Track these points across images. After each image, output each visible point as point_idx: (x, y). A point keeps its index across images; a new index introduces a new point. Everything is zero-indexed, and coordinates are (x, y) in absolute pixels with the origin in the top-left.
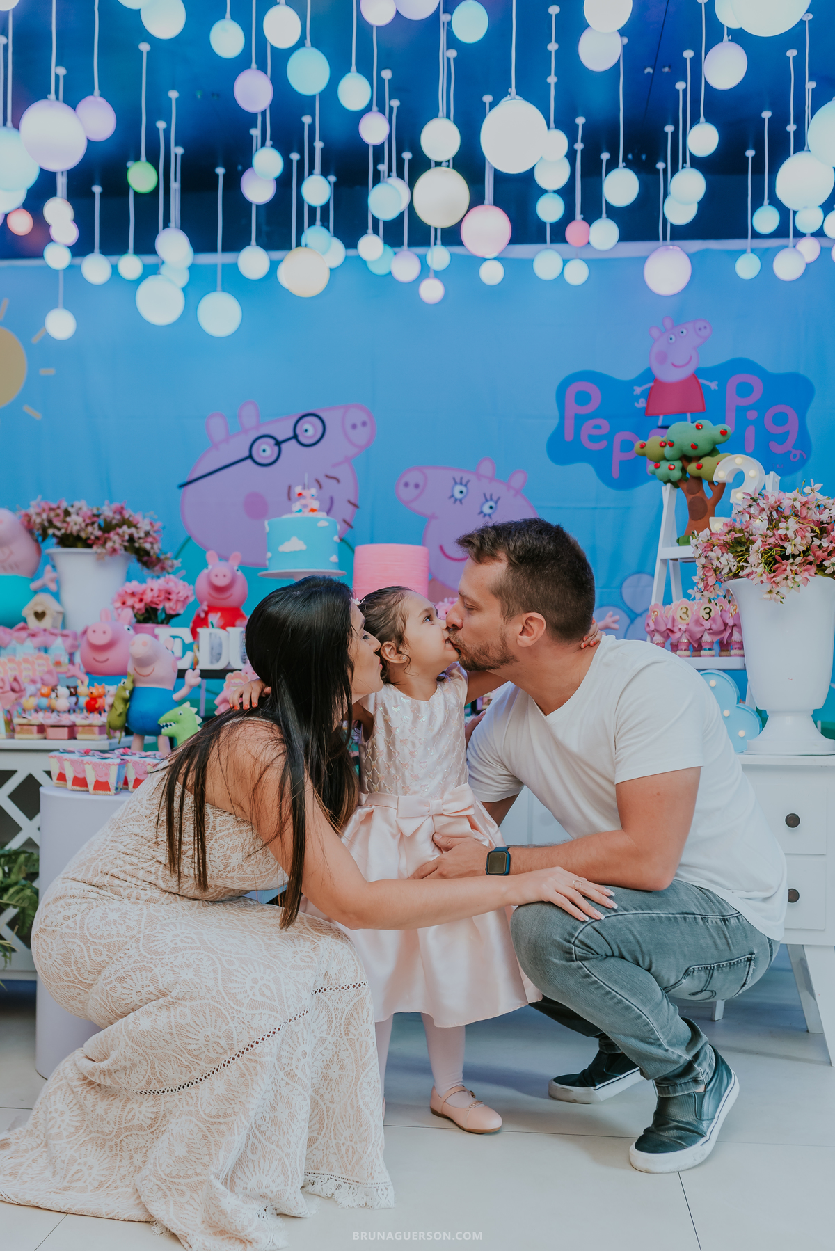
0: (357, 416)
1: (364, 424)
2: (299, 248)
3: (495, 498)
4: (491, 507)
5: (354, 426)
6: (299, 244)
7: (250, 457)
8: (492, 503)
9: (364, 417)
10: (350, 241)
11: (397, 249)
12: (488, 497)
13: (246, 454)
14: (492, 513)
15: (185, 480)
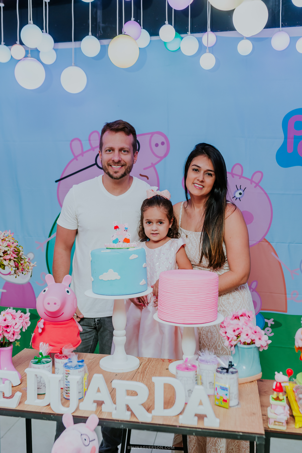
0: (158, 139)
1: (163, 143)
2: (121, 35)
3: (243, 188)
4: (240, 194)
5: (157, 145)
6: (121, 32)
7: (96, 164)
8: (241, 191)
9: (163, 140)
10: (154, 32)
11: (183, 35)
12: (239, 188)
13: (94, 162)
14: (242, 197)
15: (59, 178)
